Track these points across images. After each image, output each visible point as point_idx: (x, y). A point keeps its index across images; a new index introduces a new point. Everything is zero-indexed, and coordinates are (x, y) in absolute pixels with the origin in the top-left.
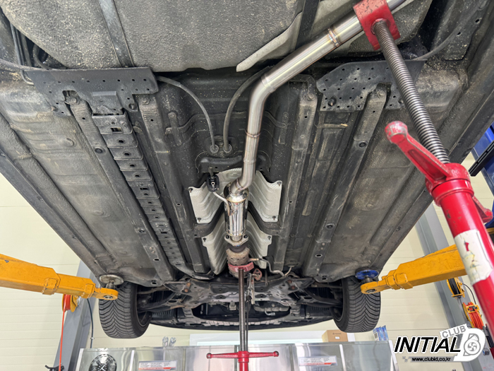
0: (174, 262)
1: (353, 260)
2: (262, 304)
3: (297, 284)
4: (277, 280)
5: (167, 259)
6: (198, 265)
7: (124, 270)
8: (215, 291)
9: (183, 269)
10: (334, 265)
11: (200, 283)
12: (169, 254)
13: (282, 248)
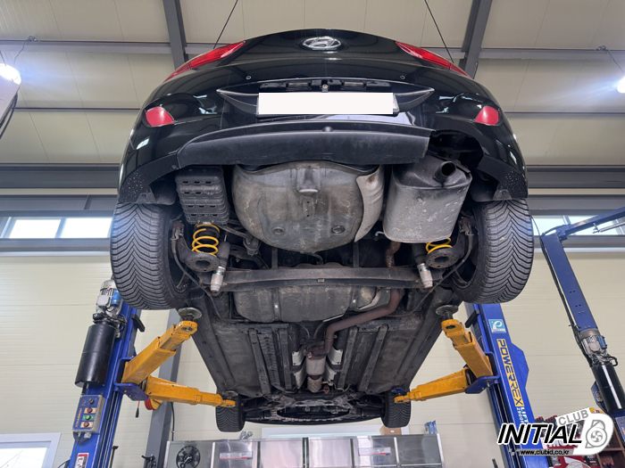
0: (273, 384)
1: (389, 381)
2: (328, 407)
3: (354, 396)
4: (340, 394)
5: (270, 382)
6: (289, 386)
7: (239, 387)
8: (297, 400)
9: (279, 387)
10: (377, 384)
11: (287, 395)
12: (272, 379)
13: (343, 378)
